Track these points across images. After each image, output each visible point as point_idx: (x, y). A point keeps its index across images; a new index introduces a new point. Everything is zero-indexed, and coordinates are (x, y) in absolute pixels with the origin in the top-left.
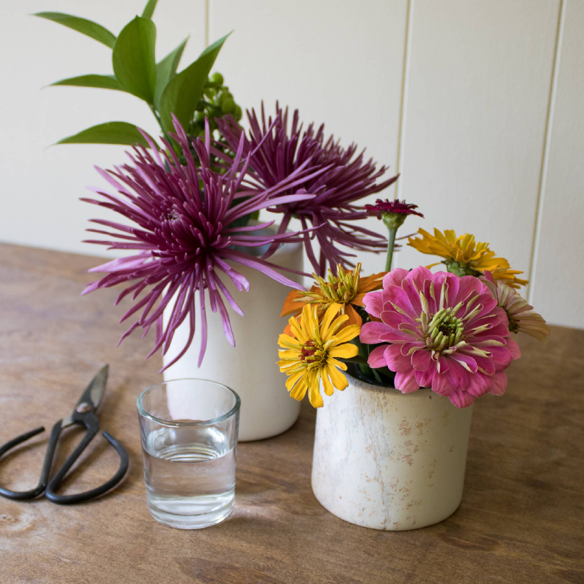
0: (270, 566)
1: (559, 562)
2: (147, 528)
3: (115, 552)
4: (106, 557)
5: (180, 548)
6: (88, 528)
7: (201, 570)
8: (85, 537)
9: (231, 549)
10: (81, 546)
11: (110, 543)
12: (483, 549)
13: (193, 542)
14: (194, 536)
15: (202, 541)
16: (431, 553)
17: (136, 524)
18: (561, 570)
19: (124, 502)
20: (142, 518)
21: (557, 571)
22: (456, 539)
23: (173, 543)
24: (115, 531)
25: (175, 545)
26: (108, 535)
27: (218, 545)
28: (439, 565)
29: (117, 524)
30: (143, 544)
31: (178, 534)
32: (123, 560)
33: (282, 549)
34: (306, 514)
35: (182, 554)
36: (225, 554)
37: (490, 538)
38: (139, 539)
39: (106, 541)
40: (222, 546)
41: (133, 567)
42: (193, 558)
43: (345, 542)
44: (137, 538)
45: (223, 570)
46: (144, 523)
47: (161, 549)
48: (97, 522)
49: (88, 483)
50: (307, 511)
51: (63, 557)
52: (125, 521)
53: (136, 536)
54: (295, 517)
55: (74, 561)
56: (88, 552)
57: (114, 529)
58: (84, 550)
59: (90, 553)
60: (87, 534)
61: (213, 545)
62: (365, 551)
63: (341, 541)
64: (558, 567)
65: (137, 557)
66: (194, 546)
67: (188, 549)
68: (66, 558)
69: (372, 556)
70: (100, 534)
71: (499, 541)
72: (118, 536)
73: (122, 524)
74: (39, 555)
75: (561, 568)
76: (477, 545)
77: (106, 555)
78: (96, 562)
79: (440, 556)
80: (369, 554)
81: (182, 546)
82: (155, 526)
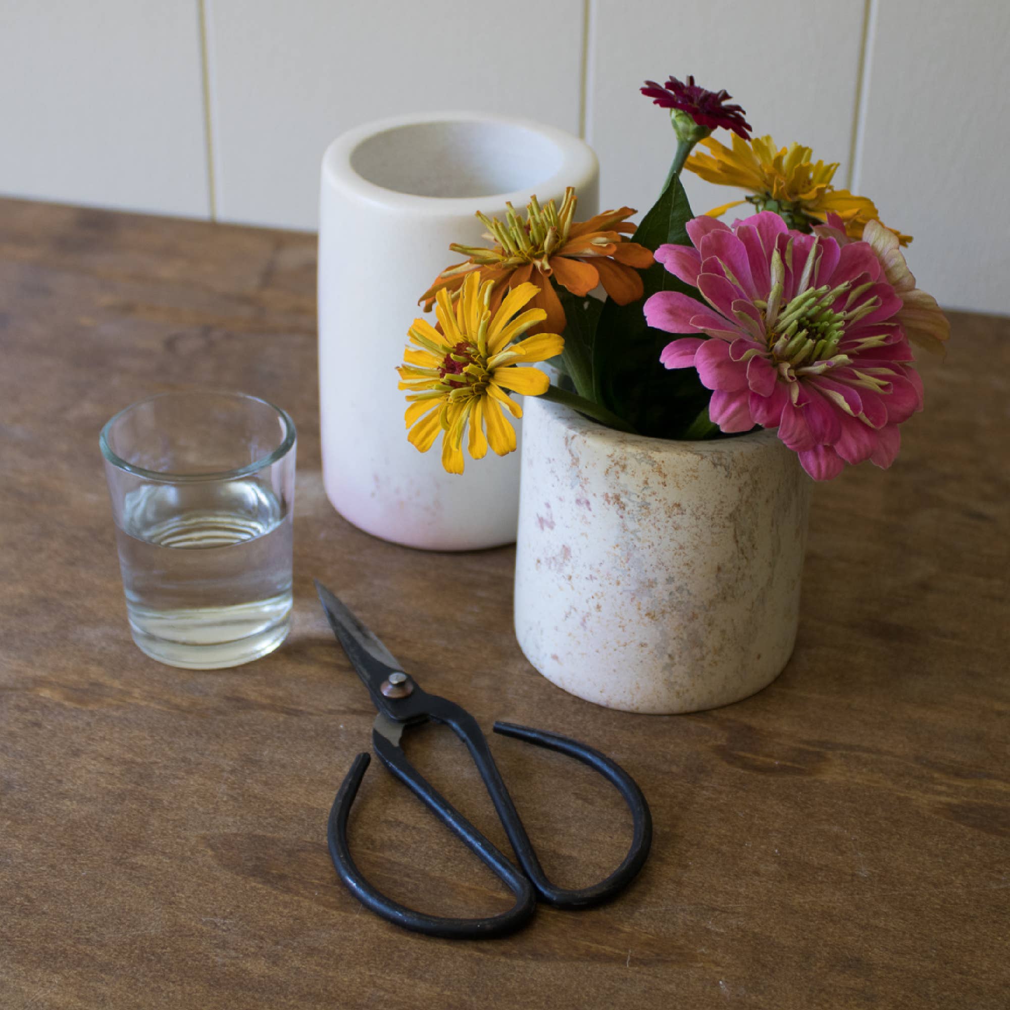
0: (394, 838)
1: (943, 788)
2: (141, 776)
3: (80, 832)
4: (63, 845)
5: (212, 816)
6: (20, 785)
7: (258, 858)
8: (17, 805)
9: (313, 808)
10: (8, 826)
11: (68, 815)
12: (801, 772)
13: (235, 799)
14: (236, 786)
15: (255, 797)
16: (703, 788)
17: (117, 770)
18: (949, 804)
19: (88, 724)
20: (129, 756)
21: (941, 806)
22: (749, 755)
23: (196, 806)
24: (75, 787)
25: (201, 809)
26: (64, 798)
27: (287, 803)
28: (721, 811)
29: (78, 774)
30: (135, 812)
31: (203, 785)
32: (98, 849)
35: (217, 827)
36: (303, 820)
37: (811, 749)
38: (127, 802)
39: (59, 810)
40: (294, 804)
41: (119, 863)
42: (240, 835)
44: (124, 800)
45: (303, 855)
46: (133, 765)
47: (174, 820)
48: (38, 772)
49: (11, 689)
52: (94, 765)
53: (119, 795)
56: (26, 838)
57: (74, 784)
58: (17, 833)
59: (29, 840)
60: (20, 799)
61: (277, 803)
62: (576, 794)
64: (943, 799)
65: (125, 839)
66: (240, 807)
67: (227, 815)
69: (592, 803)
70: (45, 798)
71: (830, 754)
72: (83, 800)
73: (89, 772)
75: (949, 800)
76: (789, 764)
77: (63, 841)
78: (44, 858)
79: (720, 793)
80: (585, 800)
81: (216, 810)
82: (157, 772)
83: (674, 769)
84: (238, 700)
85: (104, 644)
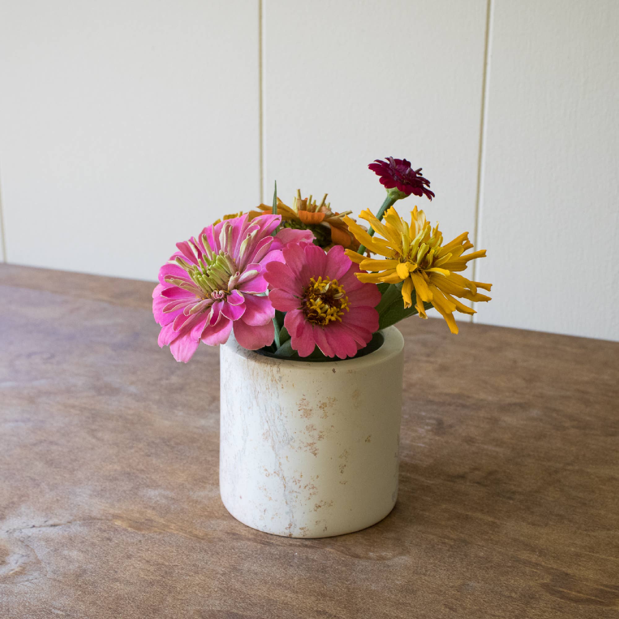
2: (166, 572)
3: (122, 602)
4: (110, 608)
5: (206, 599)
6: (92, 572)
8: (87, 583)
9: (270, 600)
10: (79, 595)
11: (117, 591)
12: (601, 603)
13: (223, 591)
14: (225, 583)
15: (235, 590)
16: (532, 608)
17: (152, 569)
19: (140, 541)
20: (160, 561)
22: (565, 591)
23: (197, 592)
24: (125, 576)
25: (200, 595)
26: (116, 581)
27: (255, 595)
29: (128, 568)
30: (158, 593)
31: (204, 580)
32: (131, 612)
33: (337, 600)
34: (370, 558)
35: (208, 606)
36: (264, 606)
37: (609, 590)
38: (154, 587)
39: (112, 588)
40: (260, 596)
42: (222, 611)
43: (419, 593)
44: (153, 585)
46: (163, 566)
47: (182, 600)
48: (104, 565)
49: (98, 519)
50: (371, 554)
51: (55, 608)
52: (139, 564)
53: (151, 583)
54: (356, 561)
55: (68, 613)
56: (88, 602)
57: (124, 574)
58: (84, 599)
59: (90, 604)
60: (89, 580)
61: (248, 594)
62: (445, 604)
63: (414, 592)
65: (149, 608)
66: (224, 595)
67: (216, 599)
68: (59, 609)
69: (455, 611)
70: (105, 580)
72: (128, 583)
73: (135, 568)
74: (24, 606)
76: (593, 598)
77: (110, 606)
78: (96, 615)
79: (544, 612)
80: (451, 609)
81: (209, 596)
82: (177, 571)
83: (513, 595)
84: (234, 534)
85: (158, 498)
